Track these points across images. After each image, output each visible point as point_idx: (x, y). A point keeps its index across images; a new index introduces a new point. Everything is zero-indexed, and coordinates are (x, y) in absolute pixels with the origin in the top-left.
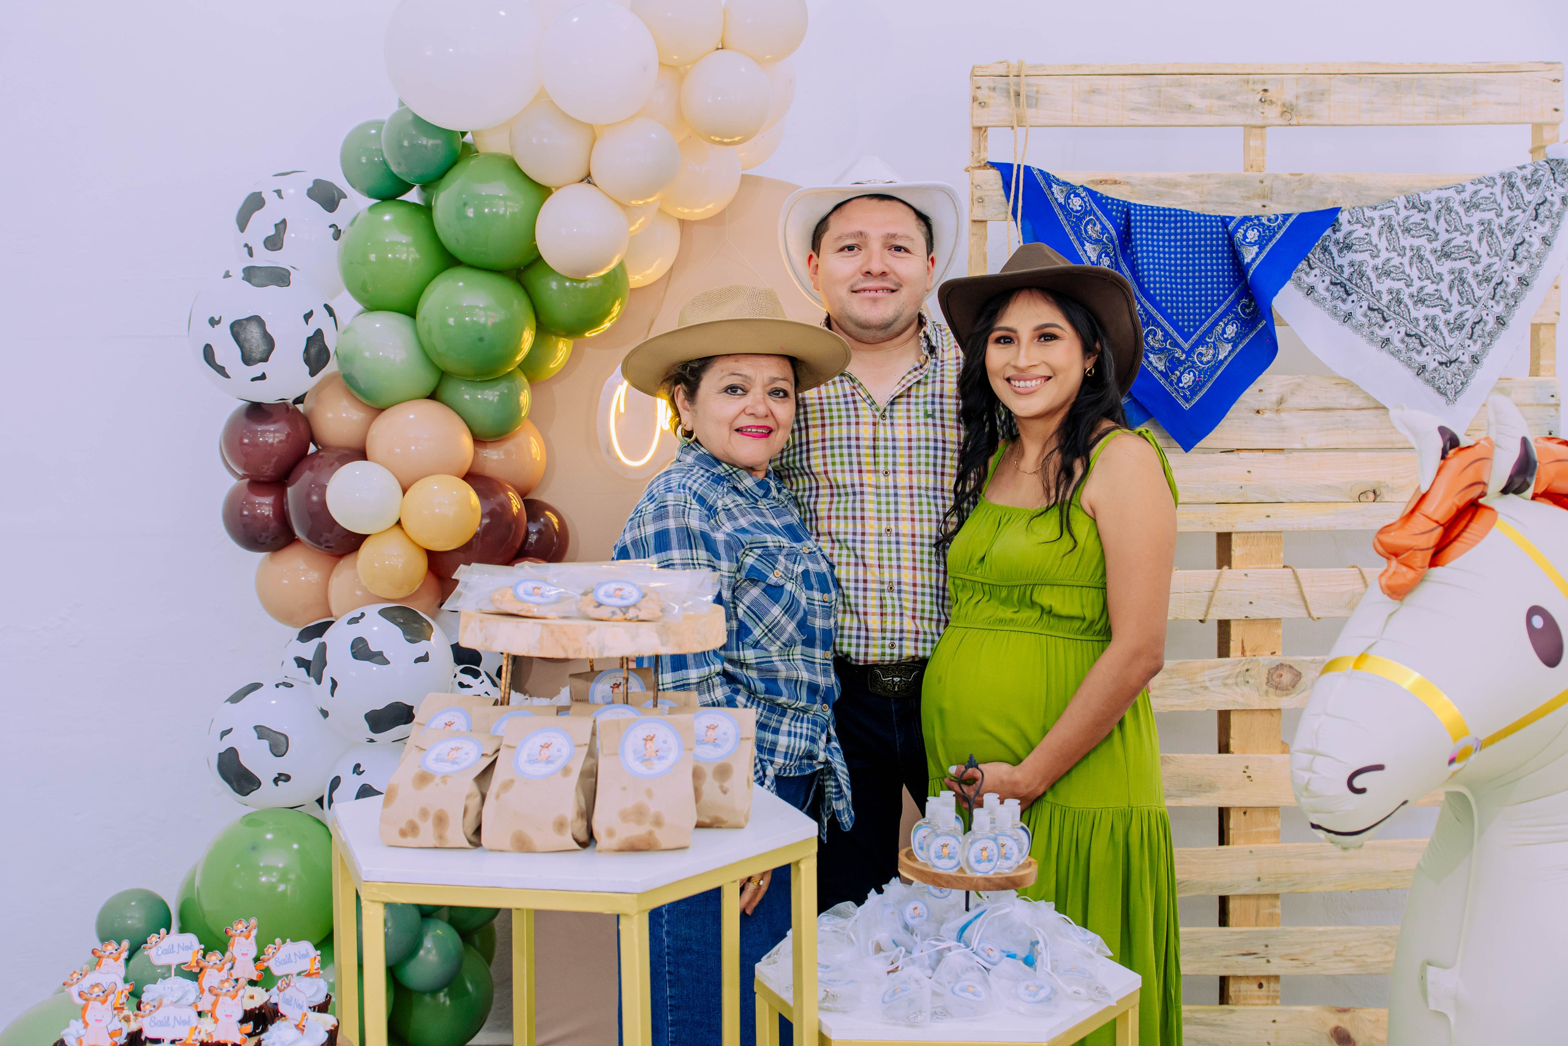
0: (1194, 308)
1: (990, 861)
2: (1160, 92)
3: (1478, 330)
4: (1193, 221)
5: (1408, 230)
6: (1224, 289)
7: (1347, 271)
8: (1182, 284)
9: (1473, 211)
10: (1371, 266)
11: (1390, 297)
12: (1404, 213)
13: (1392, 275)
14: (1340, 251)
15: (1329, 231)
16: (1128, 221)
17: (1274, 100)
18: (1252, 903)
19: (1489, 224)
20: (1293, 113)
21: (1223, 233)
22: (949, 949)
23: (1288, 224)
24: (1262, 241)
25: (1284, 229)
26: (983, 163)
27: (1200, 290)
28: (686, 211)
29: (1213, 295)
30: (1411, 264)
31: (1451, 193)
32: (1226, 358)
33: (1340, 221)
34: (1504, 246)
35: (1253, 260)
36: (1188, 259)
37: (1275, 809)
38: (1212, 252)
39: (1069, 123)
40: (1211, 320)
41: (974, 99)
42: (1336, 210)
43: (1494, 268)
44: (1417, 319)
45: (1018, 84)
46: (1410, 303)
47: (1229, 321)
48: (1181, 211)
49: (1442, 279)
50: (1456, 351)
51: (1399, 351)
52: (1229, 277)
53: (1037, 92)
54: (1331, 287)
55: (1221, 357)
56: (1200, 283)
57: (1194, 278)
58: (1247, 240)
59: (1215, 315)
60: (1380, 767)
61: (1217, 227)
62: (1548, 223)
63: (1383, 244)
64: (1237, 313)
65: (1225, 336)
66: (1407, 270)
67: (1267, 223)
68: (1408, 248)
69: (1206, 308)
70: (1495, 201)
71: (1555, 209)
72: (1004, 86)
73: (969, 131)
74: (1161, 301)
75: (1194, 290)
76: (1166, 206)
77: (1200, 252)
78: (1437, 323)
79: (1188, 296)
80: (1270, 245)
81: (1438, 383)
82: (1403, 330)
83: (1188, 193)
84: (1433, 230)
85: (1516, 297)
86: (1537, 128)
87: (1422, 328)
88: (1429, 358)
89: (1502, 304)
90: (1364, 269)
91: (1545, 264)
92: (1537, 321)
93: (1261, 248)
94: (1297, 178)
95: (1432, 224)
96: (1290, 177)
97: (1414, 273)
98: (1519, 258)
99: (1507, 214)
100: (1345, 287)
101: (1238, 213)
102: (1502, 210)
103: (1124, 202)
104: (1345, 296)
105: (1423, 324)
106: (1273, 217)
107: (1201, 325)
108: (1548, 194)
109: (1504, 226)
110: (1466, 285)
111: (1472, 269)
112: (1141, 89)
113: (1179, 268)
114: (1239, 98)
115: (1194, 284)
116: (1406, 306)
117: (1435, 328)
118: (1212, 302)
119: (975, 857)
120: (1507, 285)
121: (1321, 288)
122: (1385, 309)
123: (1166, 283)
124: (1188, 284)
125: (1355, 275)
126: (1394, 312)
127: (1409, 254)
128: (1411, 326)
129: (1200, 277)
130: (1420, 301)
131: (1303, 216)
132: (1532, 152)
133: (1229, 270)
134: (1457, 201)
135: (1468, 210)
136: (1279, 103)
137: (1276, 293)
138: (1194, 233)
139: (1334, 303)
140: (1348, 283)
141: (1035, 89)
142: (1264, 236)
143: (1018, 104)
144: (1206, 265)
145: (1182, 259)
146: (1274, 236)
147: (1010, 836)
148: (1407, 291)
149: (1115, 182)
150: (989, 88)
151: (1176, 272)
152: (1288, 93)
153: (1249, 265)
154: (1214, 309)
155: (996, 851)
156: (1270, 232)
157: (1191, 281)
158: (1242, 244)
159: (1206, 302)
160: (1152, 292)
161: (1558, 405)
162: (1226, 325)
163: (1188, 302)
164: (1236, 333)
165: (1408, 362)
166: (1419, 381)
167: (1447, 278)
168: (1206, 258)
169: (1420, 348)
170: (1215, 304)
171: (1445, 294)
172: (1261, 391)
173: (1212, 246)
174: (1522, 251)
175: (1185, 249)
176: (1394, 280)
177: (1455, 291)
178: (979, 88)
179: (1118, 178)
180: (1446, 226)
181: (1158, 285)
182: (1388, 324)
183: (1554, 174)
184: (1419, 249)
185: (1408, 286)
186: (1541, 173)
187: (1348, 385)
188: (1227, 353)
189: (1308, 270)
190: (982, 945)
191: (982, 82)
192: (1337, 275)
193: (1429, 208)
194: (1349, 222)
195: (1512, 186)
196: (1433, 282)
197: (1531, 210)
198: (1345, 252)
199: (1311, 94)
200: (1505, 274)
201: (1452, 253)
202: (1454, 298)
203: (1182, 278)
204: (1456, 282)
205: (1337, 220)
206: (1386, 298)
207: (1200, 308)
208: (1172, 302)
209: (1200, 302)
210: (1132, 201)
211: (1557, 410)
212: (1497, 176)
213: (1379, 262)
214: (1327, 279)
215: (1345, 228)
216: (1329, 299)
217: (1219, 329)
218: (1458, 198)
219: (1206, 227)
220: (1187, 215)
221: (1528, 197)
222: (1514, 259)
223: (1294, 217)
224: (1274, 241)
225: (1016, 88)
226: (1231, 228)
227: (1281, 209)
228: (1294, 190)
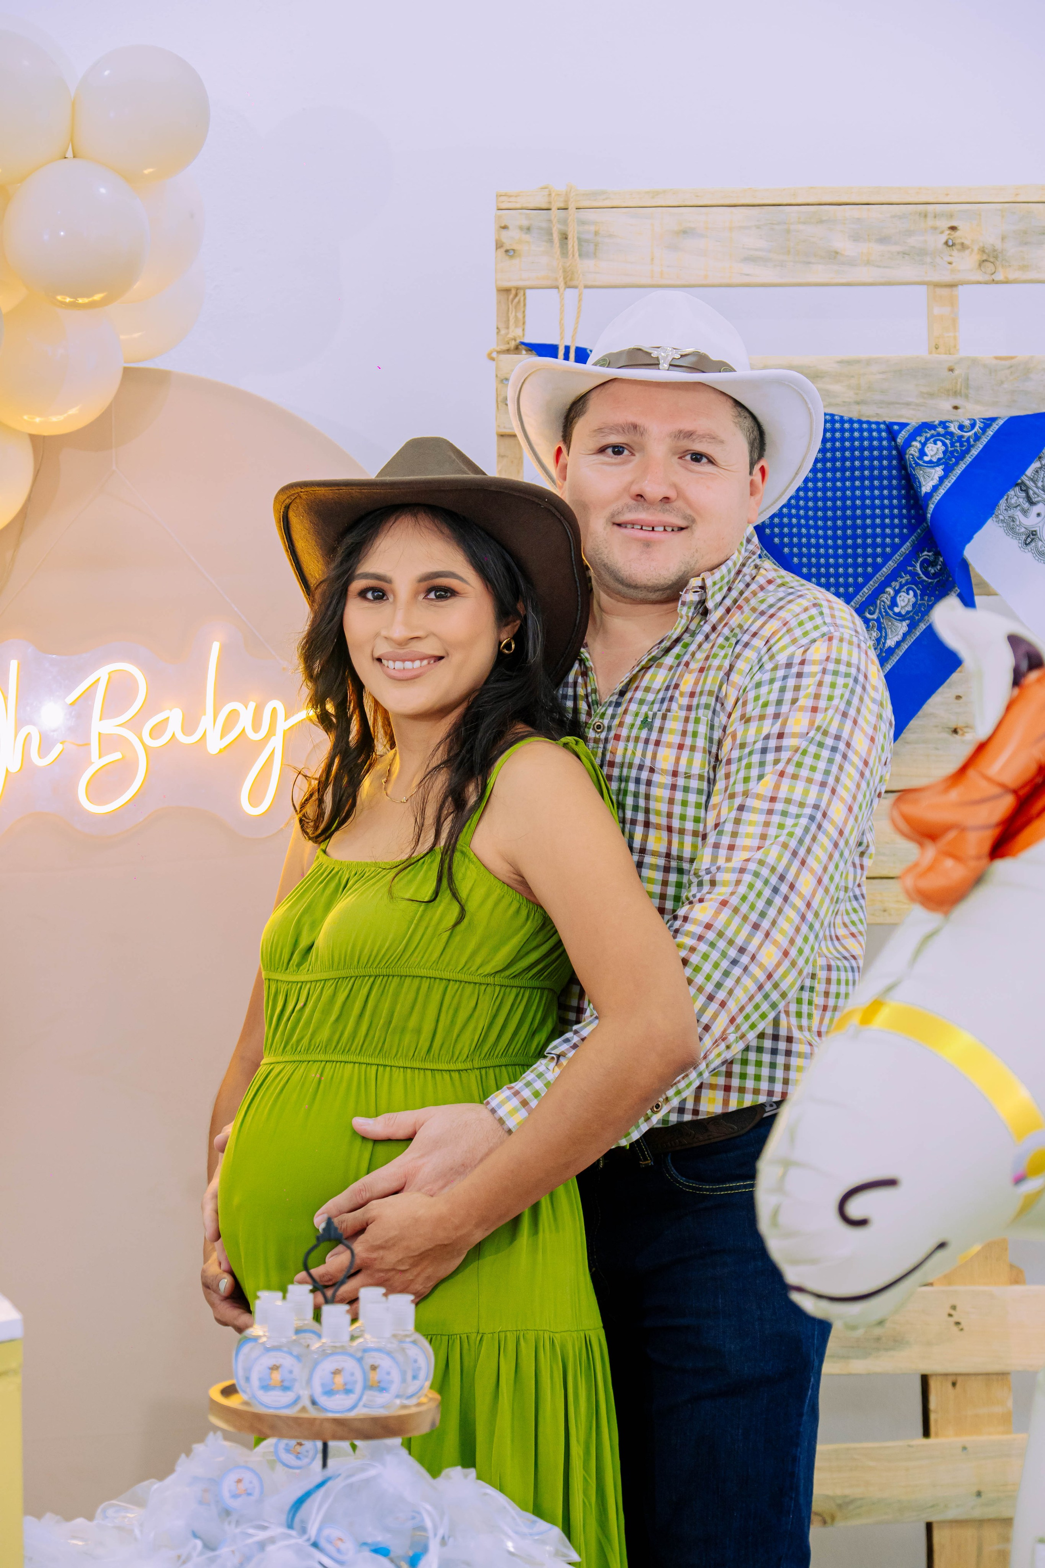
0: (846, 566)
1: (348, 1391)
2: (788, 231)
4: (842, 430)
6: (893, 536)
8: (825, 528)
17: (967, 242)
18: (969, 1533)
20: (998, 263)
21: (889, 449)
22: (272, 1540)
23: (990, 433)
24: (950, 459)
25: (984, 440)
26: (513, 344)
27: (854, 537)
28: (38, 420)
29: (874, 545)
32: (898, 644)
35: (935, 488)
36: (834, 489)
37: (1003, 1375)
38: (872, 478)
39: (649, 281)
40: (872, 584)
41: (499, 245)
45: (565, 222)
47: (901, 586)
52: (901, 516)
53: (596, 233)
55: (890, 643)
56: (854, 527)
57: (844, 518)
58: (926, 459)
59: (880, 577)
60: (891, 1183)
61: (880, 439)
64: (914, 574)
65: (896, 610)
67: (960, 433)
69: (865, 565)
72: (544, 225)
73: (493, 297)
74: (792, 555)
75: (845, 537)
77: (853, 479)
79: (835, 547)
80: (962, 466)
83: (836, 388)
93: (948, 470)
94: (1007, 363)
96: (995, 362)
101: (913, 417)
106: (967, 423)
107: (856, 593)
112: (758, 227)
113: (820, 504)
114: (913, 241)
115: (844, 528)
118: (874, 556)
119: (323, 1385)
123: (799, 526)
124: (835, 528)
129: (854, 518)
131: (1014, 421)
133: (900, 507)
136: (976, 248)
137: (969, 539)
138: (843, 449)
141: (592, 228)
142: (952, 452)
143: (565, 253)
144: (863, 498)
145: (825, 489)
146: (968, 451)
147: (389, 1353)
150: (521, 228)
151: (816, 509)
152: (989, 231)
153: (929, 496)
154: (877, 568)
155: (359, 1376)
156: (961, 446)
157: (839, 523)
158: (917, 464)
159: (865, 556)
160: (777, 540)
162: (897, 592)
163: (836, 556)
164: (914, 605)
168: (863, 488)
170: (879, 560)
172: (958, 697)
173: (872, 468)
175: (829, 475)
178: (505, 227)
181: (786, 530)
188: (899, 638)
189: (1026, 505)
190: (326, 1532)
191: (508, 218)
199: (1025, 233)
203: (825, 519)
207: (855, 566)
208: (809, 556)
209: (855, 556)
217: (886, 598)
219: (862, 439)
223: (1001, 422)
224: (968, 459)
225: (562, 227)
226: (900, 440)
227: (980, 412)
228: (1002, 382)
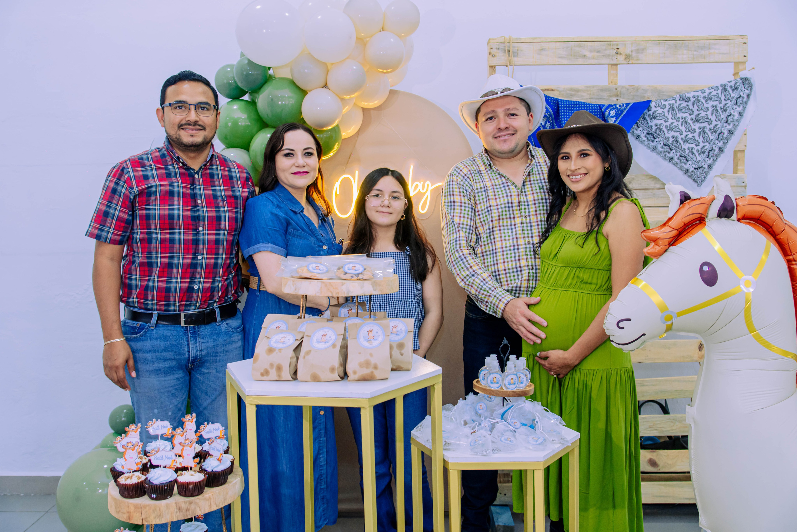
1: (514, 383)
2: (572, 49)
3: (711, 153)
4: (587, 107)
5: (680, 110)
7: (654, 128)
9: (709, 101)
10: (665, 126)
11: (673, 140)
12: (678, 102)
13: (674, 130)
14: (651, 119)
15: (646, 111)
16: (558, 107)
17: (622, 53)
19: (716, 107)
20: (630, 58)
21: (600, 112)
22: (497, 423)
23: (628, 108)
24: (617, 115)
25: (627, 110)
28: (366, 104)
30: (682, 125)
31: (699, 93)
33: (651, 106)
34: (722, 116)
39: (532, 64)
41: (490, 53)
42: (649, 102)
43: (718, 126)
44: (685, 149)
45: (509, 47)
46: (682, 142)
48: (581, 102)
49: (695, 132)
50: (702, 163)
51: (677, 163)
53: (518, 50)
54: (647, 135)
58: (611, 115)
61: (597, 109)
62: (741, 107)
63: (670, 116)
66: (680, 127)
67: (619, 107)
68: (680, 118)
70: (718, 97)
71: (744, 100)
72: (503, 48)
73: (488, 69)
76: (575, 100)
78: (693, 151)
80: (621, 117)
81: (694, 177)
82: (678, 154)
83: (584, 94)
84: (692, 110)
85: (727, 139)
86: (736, 64)
87: (687, 153)
88: (690, 166)
89: (721, 142)
90: (662, 127)
91: (741, 124)
92: (737, 149)
93: (617, 118)
94: (632, 87)
95: (691, 107)
96: (628, 87)
97: (683, 129)
98: (729, 122)
99: (724, 102)
100: (653, 135)
101: (606, 103)
102: (721, 101)
103: (556, 99)
104: (653, 139)
105: (687, 151)
106: (621, 105)
108: (741, 94)
109: (722, 108)
110: (706, 134)
111: (708, 127)
112: (563, 48)
114: (607, 52)
116: (680, 143)
117: (693, 153)
119: (508, 382)
120: (724, 134)
121: (642, 136)
122: (671, 145)
125: (658, 130)
126: (675, 146)
127: (681, 120)
128: (682, 152)
130: (686, 141)
131: (634, 104)
132: (734, 75)
134: (702, 97)
135: (706, 101)
136: (624, 54)
139: (648, 142)
140: (654, 133)
141: (516, 48)
142: (618, 113)
143: (509, 56)
146: (622, 113)
147: (522, 373)
148: (680, 137)
149: (552, 90)
150: (496, 49)
152: (627, 49)
155: (516, 379)
156: (620, 111)
158: (608, 117)
161: (746, 186)
165: (681, 168)
166: (686, 176)
167: (698, 131)
169: (686, 162)
171: (697, 138)
174: (730, 119)
176: (675, 132)
177: (701, 137)
178: (492, 48)
179: (553, 88)
180: (697, 108)
182: (672, 152)
183: (744, 84)
184: (685, 118)
185: (681, 135)
186: (738, 84)
187: (654, 178)
189: (637, 128)
190: (512, 421)
191: (492, 45)
192: (650, 130)
193: (690, 100)
194: (655, 107)
195: (726, 90)
196: (691, 133)
197: (734, 101)
198: (653, 120)
199: (638, 50)
200: (723, 129)
201: (700, 120)
202: (701, 140)
204: (702, 133)
205: (650, 106)
206: (671, 140)
210: (560, 98)
211: (745, 188)
212: (719, 85)
213: (668, 124)
214: (645, 132)
215: (653, 109)
216: (646, 141)
218: (702, 95)
219: (592, 109)
220: (584, 104)
221: (733, 95)
222: (727, 122)
223: (631, 105)
224: (622, 115)
225: (509, 49)
226: (603, 110)
227: (625, 101)
228: (630, 93)
